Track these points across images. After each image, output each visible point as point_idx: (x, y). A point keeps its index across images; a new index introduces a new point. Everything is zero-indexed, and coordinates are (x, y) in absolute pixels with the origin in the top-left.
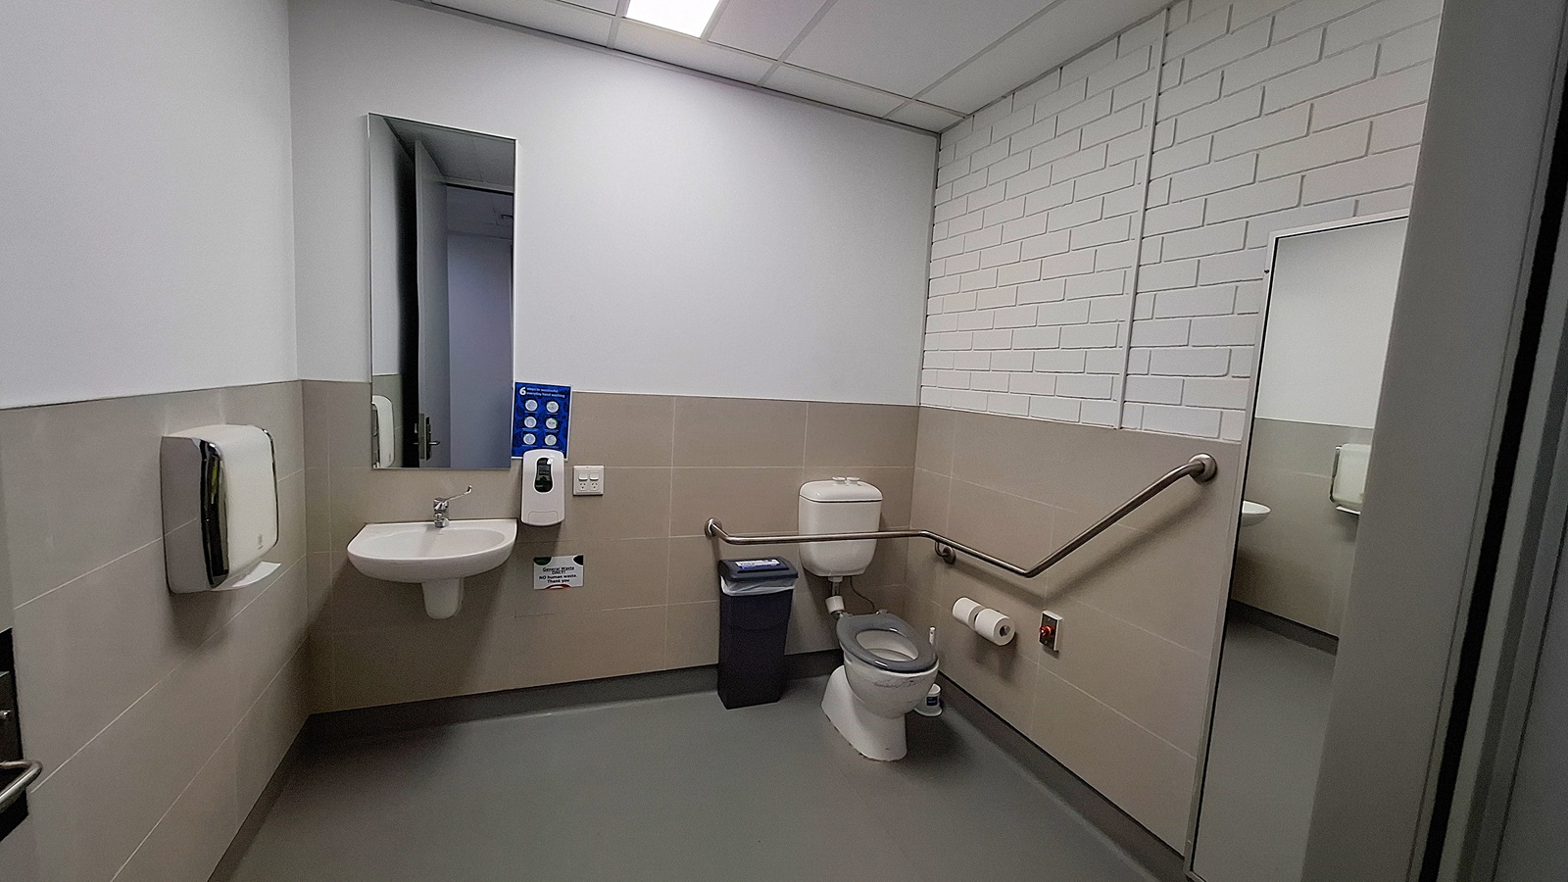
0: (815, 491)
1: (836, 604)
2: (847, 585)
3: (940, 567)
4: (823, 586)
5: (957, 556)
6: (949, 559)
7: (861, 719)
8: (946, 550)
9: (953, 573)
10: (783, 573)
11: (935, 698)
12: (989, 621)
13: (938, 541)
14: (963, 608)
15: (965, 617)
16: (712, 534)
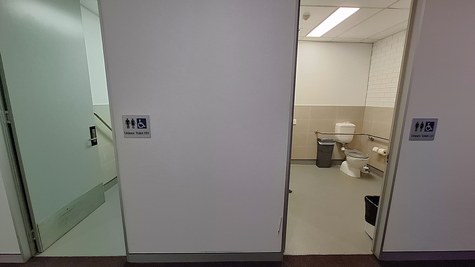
0: (339, 125)
1: (343, 149)
2: (346, 145)
3: (370, 142)
4: (340, 145)
5: (374, 139)
6: (372, 140)
7: (350, 169)
8: (371, 138)
9: (373, 143)
10: (332, 141)
11: (367, 169)
12: (381, 151)
13: (369, 135)
14: (375, 149)
15: (376, 151)
16: (317, 133)
